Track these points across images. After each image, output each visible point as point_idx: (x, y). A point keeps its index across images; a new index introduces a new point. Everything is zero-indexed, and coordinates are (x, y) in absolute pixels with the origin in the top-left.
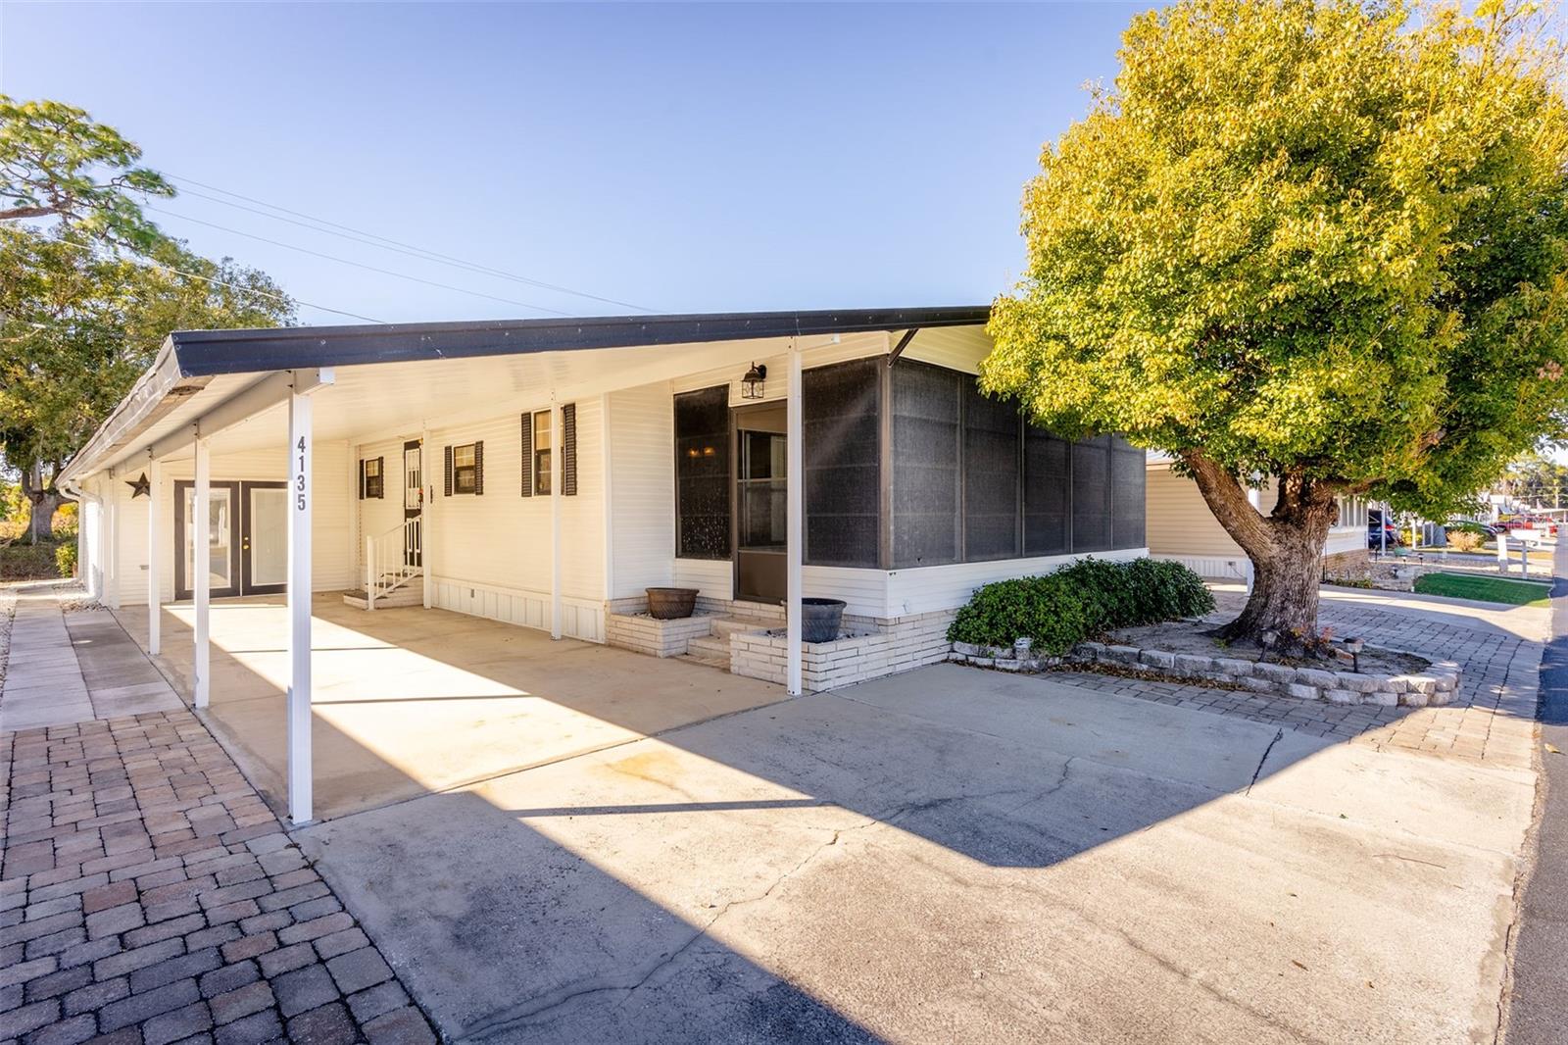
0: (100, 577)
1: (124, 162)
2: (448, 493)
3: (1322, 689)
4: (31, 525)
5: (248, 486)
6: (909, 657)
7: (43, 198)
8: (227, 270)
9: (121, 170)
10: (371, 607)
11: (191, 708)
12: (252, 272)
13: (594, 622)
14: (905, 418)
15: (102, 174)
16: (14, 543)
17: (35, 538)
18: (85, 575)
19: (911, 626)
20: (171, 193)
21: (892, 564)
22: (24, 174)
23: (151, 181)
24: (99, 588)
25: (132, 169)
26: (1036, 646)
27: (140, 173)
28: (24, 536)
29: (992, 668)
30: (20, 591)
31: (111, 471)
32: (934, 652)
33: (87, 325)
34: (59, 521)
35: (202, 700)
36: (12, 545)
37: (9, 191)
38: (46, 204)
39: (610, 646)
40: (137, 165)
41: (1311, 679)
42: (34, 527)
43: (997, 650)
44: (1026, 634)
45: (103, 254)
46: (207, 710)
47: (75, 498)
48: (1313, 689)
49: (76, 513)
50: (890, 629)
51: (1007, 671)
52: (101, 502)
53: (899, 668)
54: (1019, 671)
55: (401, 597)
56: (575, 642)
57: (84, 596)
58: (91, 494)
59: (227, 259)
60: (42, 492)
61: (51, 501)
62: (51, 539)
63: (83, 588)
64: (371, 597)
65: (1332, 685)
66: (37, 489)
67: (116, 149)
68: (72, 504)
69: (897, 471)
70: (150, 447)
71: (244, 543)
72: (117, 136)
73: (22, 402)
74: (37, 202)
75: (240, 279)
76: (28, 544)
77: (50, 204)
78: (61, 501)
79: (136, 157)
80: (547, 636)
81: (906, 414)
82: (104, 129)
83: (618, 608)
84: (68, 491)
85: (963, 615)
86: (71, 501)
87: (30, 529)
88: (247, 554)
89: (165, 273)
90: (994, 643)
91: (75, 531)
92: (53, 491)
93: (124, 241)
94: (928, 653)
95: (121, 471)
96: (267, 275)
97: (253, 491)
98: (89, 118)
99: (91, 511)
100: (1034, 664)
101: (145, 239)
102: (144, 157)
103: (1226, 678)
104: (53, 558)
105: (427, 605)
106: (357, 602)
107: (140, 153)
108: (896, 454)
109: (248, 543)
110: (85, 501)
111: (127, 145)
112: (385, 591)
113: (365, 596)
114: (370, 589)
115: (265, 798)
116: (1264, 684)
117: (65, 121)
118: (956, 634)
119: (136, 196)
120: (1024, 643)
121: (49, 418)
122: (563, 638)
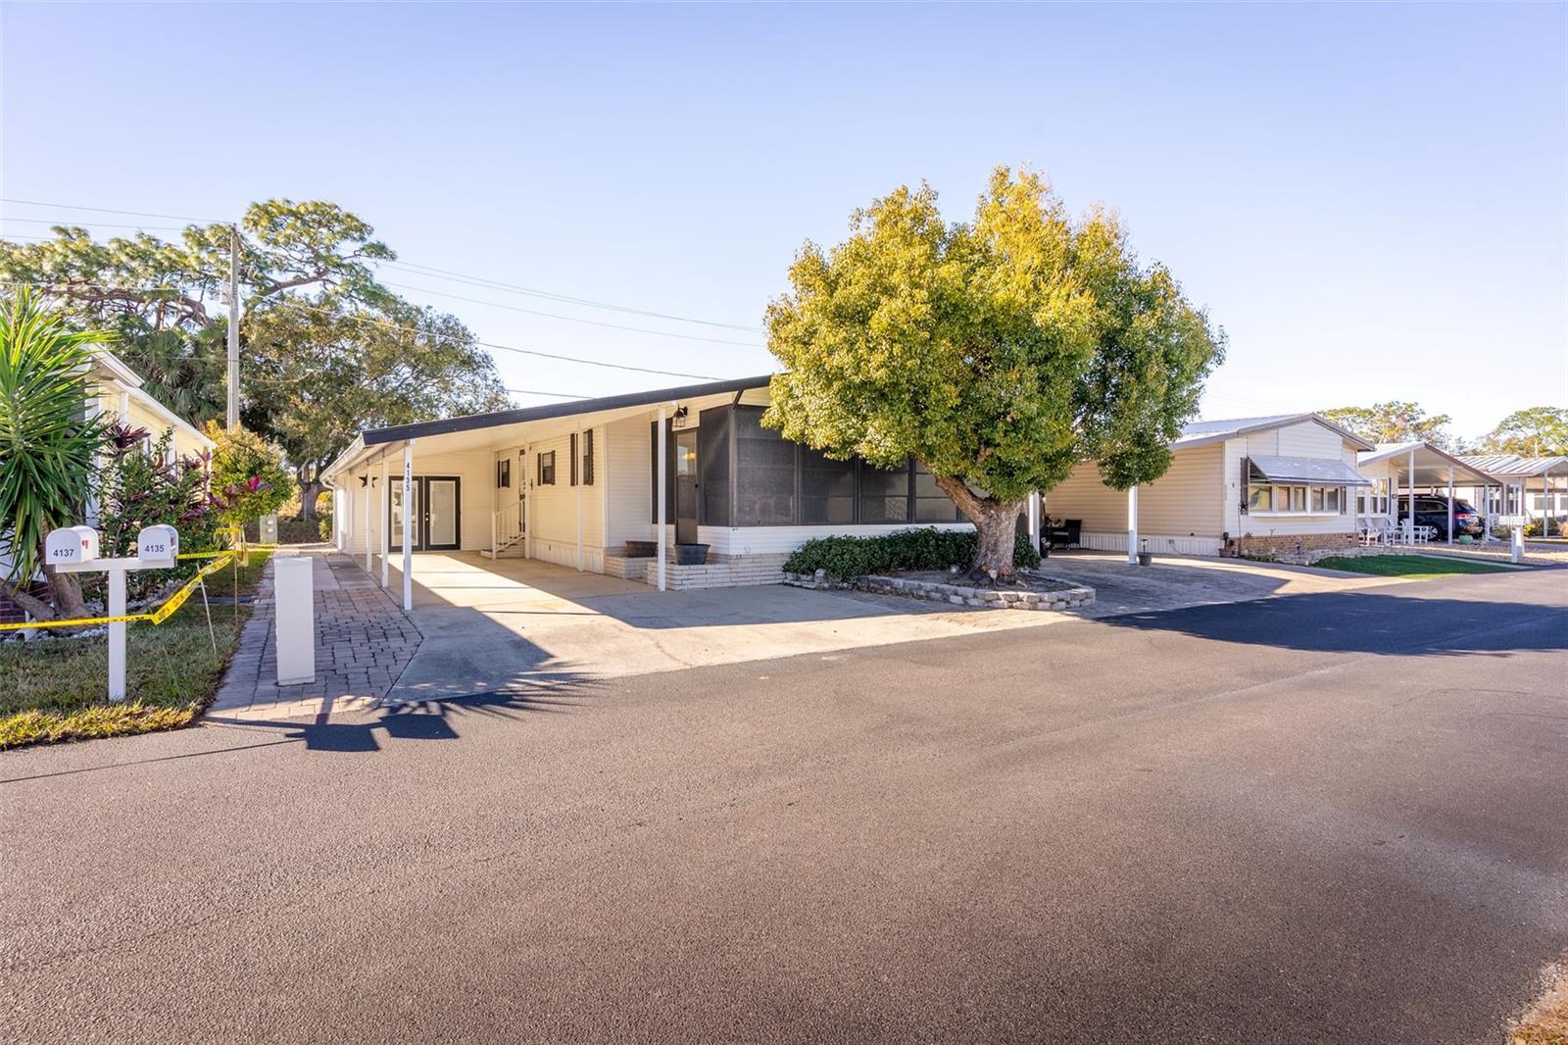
0: (344, 536)
1: (362, 239)
2: (539, 484)
3: (965, 598)
4: (303, 507)
5: (429, 479)
6: (749, 579)
7: (311, 270)
8: (429, 316)
9: (360, 245)
10: (494, 557)
11: (380, 587)
12: (445, 317)
13: (598, 561)
14: (746, 439)
15: (346, 249)
16: (293, 520)
17: (305, 516)
18: (336, 537)
19: (751, 560)
20: (393, 257)
21: (735, 524)
22: (299, 256)
23: (379, 250)
24: (344, 543)
25: (366, 243)
26: (826, 577)
27: (372, 246)
28: (298, 515)
29: (800, 587)
30: (300, 548)
31: (351, 470)
32: (773, 577)
33: (337, 361)
34: (320, 504)
35: (385, 584)
36: (292, 521)
37: (290, 268)
38: (312, 274)
39: (605, 574)
40: (371, 239)
41: (960, 592)
42: (305, 508)
43: (804, 577)
44: (822, 567)
45: (347, 308)
46: (387, 588)
47: (330, 487)
48: (960, 598)
49: (330, 500)
50: (732, 561)
51: (806, 588)
52: (345, 490)
53: (740, 584)
54: (814, 589)
55: (511, 552)
56: (588, 573)
57: (335, 550)
58: (340, 485)
59: (429, 307)
60: (309, 484)
61: (315, 489)
62: (316, 517)
63: (335, 546)
64: (494, 550)
65: (970, 595)
66: (306, 481)
67: (356, 228)
68: (329, 492)
69: (739, 470)
70: (367, 459)
71: (426, 517)
72: (357, 221)
73: (298, 421)
74: (307, 274)
75: (438, 322)
76: (302, 520)
77: (315, 275)
78: (321, 490)
79: (370, 233)
80: (576, 569)
81: (747, 437)
82: (349, 216)
83: (610, 552)
84: (327, 483)
85: (795, 556)
86: (329, 490)
87: (302, 511)
88: (428, 523)
89: (386, 322)
90: (803, 573)
91: (330, 512)
92: (317, 481)
93: (362, 298)
94: (765, 578)
95: (356, 471)
96: (456, 317)
97: (432, 482)
98: (340, 210)
99: (340, 496)
100: (826, 585)
101: (376, 296)
102: (375, 233)
103: (922, 593)
104: (318, 530)
105: (527, 556)
106: (488, 554)
107: (373, 229)
108: (739, 461)
109: (428, 517)
110: (337, 489)
111: (364, 225)
112: (502, 548)
113: (491, 551)
114: (495, 548)
115: (398, 606)
116: (938, 595)
117: (324, 216)
118: (786, 569)
119: (368, 262)
120: (820, 573)
121: (313, 432)
122: (584, 571)
